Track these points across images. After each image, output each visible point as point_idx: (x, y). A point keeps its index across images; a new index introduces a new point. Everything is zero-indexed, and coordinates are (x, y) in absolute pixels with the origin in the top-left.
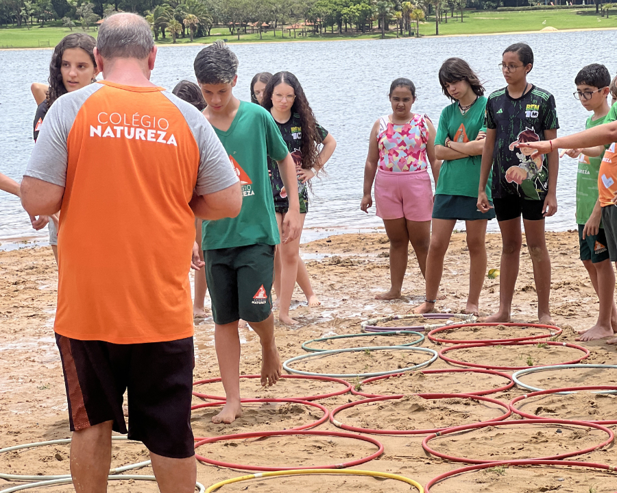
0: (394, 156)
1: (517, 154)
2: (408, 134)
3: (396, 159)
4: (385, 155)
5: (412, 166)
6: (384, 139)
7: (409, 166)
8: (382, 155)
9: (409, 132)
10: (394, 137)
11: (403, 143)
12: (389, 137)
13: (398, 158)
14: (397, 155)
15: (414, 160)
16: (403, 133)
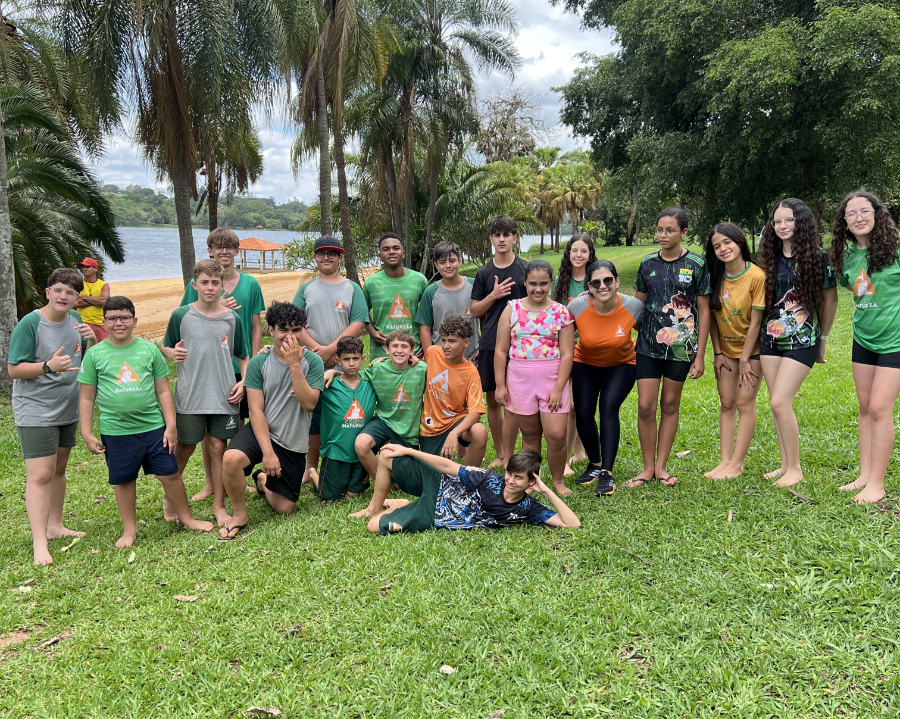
0: (527, 345)
1: (671, 316)
2: (543, 324)
3: (530, 348)
4: (517, 343)
5: (549, 355)
6: (517, 328)
7: (545, 355)
8: (514, 342)
9: (544, 321)
10: (527, 325)
11: (536, 333)
12: (522, 324)
13: (532, 348)
14: (531, 344)
15: (550, 349)
16: (537, 322)
